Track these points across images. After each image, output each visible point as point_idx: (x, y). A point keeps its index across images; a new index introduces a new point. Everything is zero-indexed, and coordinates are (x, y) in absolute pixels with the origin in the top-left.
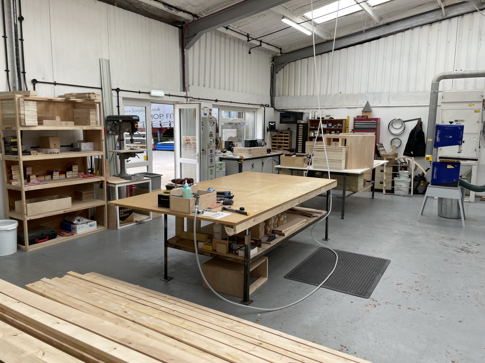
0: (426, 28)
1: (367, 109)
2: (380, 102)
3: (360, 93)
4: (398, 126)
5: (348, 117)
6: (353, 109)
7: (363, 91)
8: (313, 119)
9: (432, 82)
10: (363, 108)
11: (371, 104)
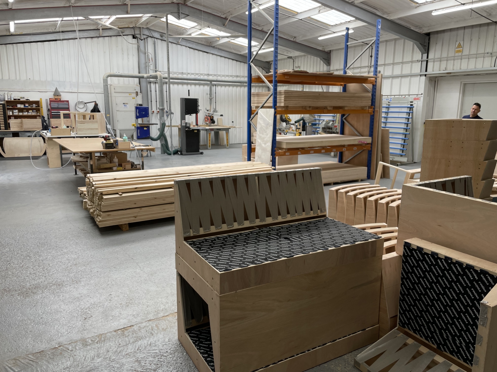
0: (89, 40)
1: (57, 93)
2: (65, 89)
3: (47, 80)
4: (82, 106)
5: (41, 99)
6: (44, 92)
7: (49, 79)
8: (10, 100)
9: (103, 78)
10: (53, 93)
11: (59, 90)
